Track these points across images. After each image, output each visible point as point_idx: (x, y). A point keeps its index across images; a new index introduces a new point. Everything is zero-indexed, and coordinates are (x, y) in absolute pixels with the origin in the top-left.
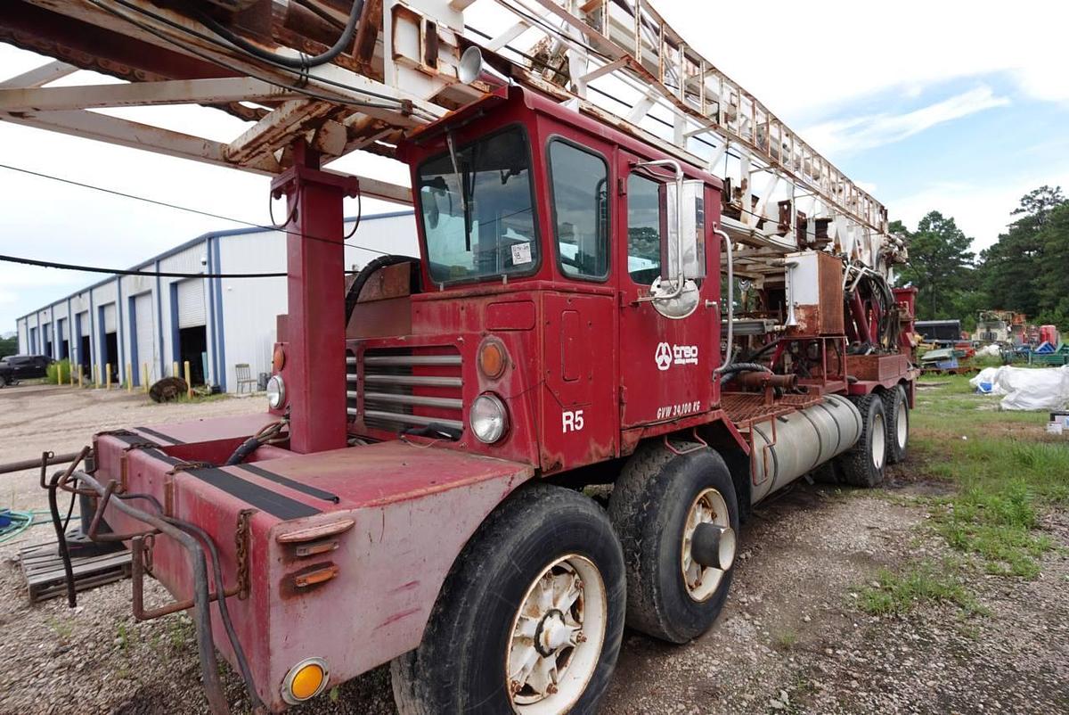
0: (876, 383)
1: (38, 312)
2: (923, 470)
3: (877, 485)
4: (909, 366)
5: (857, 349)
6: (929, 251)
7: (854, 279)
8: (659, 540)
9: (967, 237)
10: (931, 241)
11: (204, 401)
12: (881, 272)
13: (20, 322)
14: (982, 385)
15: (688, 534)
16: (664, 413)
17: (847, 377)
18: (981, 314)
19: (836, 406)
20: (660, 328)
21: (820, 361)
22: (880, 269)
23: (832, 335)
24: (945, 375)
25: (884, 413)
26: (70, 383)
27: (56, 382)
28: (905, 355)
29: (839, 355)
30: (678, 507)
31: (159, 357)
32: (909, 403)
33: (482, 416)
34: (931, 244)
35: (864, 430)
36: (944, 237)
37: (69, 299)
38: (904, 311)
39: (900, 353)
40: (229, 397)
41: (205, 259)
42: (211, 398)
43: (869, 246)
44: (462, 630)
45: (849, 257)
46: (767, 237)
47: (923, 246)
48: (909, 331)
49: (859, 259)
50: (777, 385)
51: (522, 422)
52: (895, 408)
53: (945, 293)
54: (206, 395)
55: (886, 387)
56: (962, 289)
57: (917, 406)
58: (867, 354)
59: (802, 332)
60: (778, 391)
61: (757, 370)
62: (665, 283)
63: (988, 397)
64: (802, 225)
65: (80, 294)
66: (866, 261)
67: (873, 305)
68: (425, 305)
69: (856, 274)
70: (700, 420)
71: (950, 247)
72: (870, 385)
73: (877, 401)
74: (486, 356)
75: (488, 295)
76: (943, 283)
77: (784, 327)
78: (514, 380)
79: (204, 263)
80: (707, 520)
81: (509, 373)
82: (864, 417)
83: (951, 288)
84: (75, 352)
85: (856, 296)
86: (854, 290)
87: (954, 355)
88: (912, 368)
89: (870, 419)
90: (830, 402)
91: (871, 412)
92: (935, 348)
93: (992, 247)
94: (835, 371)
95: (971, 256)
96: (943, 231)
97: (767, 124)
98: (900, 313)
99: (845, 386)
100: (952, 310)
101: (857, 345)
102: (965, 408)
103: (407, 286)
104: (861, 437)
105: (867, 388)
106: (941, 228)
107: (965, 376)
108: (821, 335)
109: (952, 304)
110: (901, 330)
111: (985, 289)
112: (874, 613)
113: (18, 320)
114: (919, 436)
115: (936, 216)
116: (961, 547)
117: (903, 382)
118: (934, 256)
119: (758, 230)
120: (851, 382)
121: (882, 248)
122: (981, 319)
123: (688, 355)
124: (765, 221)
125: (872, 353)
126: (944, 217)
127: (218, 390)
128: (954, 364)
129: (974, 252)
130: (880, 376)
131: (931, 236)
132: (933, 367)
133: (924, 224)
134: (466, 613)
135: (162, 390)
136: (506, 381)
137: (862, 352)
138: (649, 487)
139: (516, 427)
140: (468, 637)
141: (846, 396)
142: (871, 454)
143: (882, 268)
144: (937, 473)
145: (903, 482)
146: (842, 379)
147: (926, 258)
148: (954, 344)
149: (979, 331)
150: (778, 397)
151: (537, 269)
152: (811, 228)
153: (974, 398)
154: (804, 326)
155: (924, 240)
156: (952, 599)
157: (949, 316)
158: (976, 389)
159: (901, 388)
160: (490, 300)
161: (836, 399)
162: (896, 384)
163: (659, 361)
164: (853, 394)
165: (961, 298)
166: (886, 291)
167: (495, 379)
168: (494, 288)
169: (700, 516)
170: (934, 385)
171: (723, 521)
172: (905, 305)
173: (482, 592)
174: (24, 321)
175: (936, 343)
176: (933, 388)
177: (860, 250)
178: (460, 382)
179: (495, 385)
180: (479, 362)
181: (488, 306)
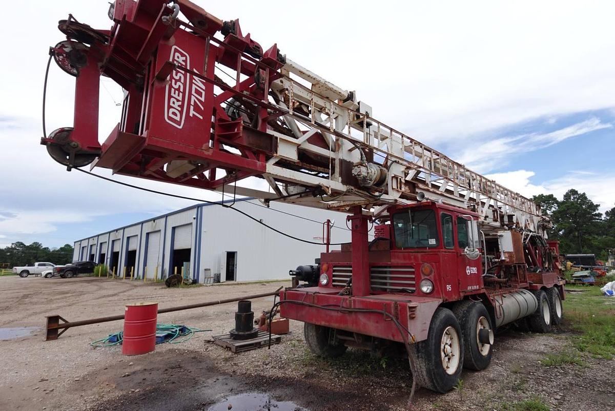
0: (542, 285)
1: (89, 238)
2: (570, 327)
3: (548, 332)
4: (559, 279)
5: (532, 270)
6: (573, 211)
7: (527, 238)
8: (470, 329)
9: (595, 204)
10: (573, 206)
11: (190, 287)
12: (540, 233)
13: (76, 243)
14: (608, 291)
15: (478, 331)
16: (469, 288)
17: (528, 281)
18: (610, 250)
19: (525, 294)
20: (467, 262)
21: (515, 274)
22: (540, 232)
23: (520, 264)
24: (587, 286)
25: (548, 299)
26: (106, 276)
27: (97, 276)
28: (556, 273)
29: (524, 271)
30: (475, 320)
31: (161, 264)
32: (562, 297)
33: (423, 286)
34: (573, 208)
35: (539, 306)
36: (581, 204)
37: (110, 232)
38: (554, 252)
39: (554, 272)
40: (201, 285)
41: (195, 216)
42: (191, 285)
43: (533, 221)
44: (432, 339)
45: (524, 228)
46: (488, 223)
47: (568, 209)
48: (558, 262)
49: (529, 228)
50: (499, 283)
51: (437, 287)
52: (554, 298)
53: (586, 236)
54: (190, 284)
55: (547, 287)
56: (597, 235)
57: (566, 298)
58: (537, 272)
59: (507, 262)
60: (500, 286)
61: (492, 277)
62: (469, 249)
63: (611, 298)
64: (502, 217)
65: (117, 230)
66: (532, 229)
67: (538, 248)
68: (396, 253)
69: (528, 235)
70: (479, 292)
71: (585, 210)
72: (539, 286)
73: (544, 293)
74: (425, 269)
75: (422, 252)
76: (584, 231)
77: (499, 260)
78: (435, 276)
79: (194, 218)
80: (482, 328)
81: (433, 274)
82: (539, 300)
83: (590, 234)
84: (109, 260)
85: (529, 246)
86: (528, 243)
87: (591, 274)
88: (560, 279)
89: (541, 301)
90: (522, 292)
91: (541, 298)
92: (582, 270)
93: (612, 209)
94: (523, 280)
95: (600, 215)
96: (579, 201)
97: (486, 182)
98: (552, 253)
99: (528, 285)
100: (592, 247)
101: (532, 267)
102: (597, 303)
103: (389, 247)
104: (538, 309)
105: (538, 287)
106: (578, 199)
107: (599, 286)
108: (516, 264)
109: (592, 244)
110: (553, 261)
111: (612, 235)
112: (547, 366)
113: (75, 242)
114: (570, 314)
115: (574, 192)
116: (582, 350)
117: (556, 286)
118: (575, 215)
119: (485, 221)
120: (530, 284)
121: (539, 222)
122: (610, 253)
123: (474, 270)
124: (488, 217)
125: (539, 272)
126: (579, 193)
127: (195, 282)
128: (592, 279)
129: (601, 212)
130: (544, 282)
131: (572, 203)
132: (580, 281)
133: (567, 196)
134: (432, 335)
135: (171, 281)
136: (432, 276)
137: (535, 271)
138: (464, 313)
139: (436, 289)
140: (434, 341)
141: (528, 290)
142: (544, 317)
143: (540, 231)
144: (577, 329)
145: (560, 331)
146: (526, 282)
147: (571, 215)
148: (593, 268)
149: (610, 261)
150: (500, 288)
151: (437, 246)
152: (506, 219)
153: (603, 298)
154: (508, 260)
155: (568, 206)
156: (577, 364)
157: (590, 251)
158: (605, 294)
159: (556, 289)
160: (422, 254)
161: (525, 291)
162: (552, 286)
163: (467, 272)
164: (532, 289)
165: (597, 240)
166: (543, 242)
167: (428, 275)
168: (425, 251)
169: (480, 327)
170: (581, 291)
171: (487, 328)
172: (554, 249)
173: (435, 331)
174: (79, 243)
175: (582, 267)
176: (580, 293)
177: (529, 224)
178: (413, 276)
179: (428, 277)
180: (422, 270)
181: (422, 255)
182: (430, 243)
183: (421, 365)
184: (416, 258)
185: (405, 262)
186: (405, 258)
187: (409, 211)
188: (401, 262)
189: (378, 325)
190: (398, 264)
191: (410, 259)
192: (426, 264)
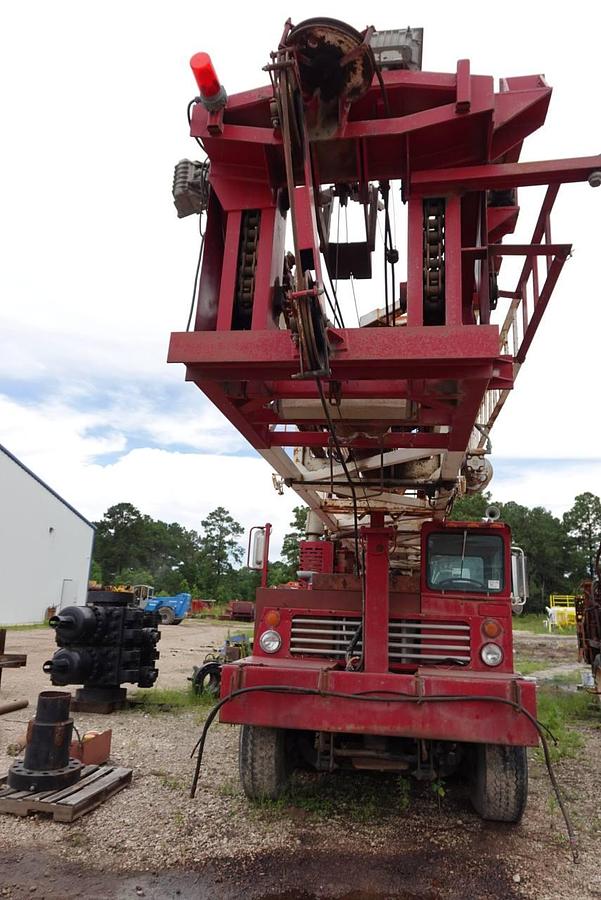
51: (509, 655)
74: (489, 628)
75: (479, 600)
78: (504, 638)
81: (501, 635)
136: (500, 638)
139: (506, 658)
151: (502, 592)
160: (479, 602)
167: (494, 637)
168: (484, 598)
178: (468, 638)
179: (492, 640)
180: (484, 630)
181: (479, 606)
182: (490, 587)
183: (510, 781)
184: (469, 610)
185: (450, 615)
186: (448, 607)
187: (465, 533)
188: (444, 614)
189: (479, 721)
190: (439, 617)
191: (457, 608)
192: (489, 619)
